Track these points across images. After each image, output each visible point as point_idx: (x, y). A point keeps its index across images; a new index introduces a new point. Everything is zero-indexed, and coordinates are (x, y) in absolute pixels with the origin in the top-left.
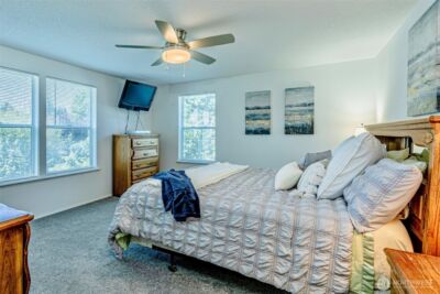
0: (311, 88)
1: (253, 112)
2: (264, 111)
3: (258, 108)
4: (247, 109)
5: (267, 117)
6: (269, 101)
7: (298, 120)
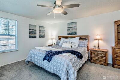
0: (44, 27)
1: (32, 31)
2: (35, 31)
3: (33, 30)
4: (30, 29)
5: (35, 33)
6: (36, 28)
7: (42, 34)
